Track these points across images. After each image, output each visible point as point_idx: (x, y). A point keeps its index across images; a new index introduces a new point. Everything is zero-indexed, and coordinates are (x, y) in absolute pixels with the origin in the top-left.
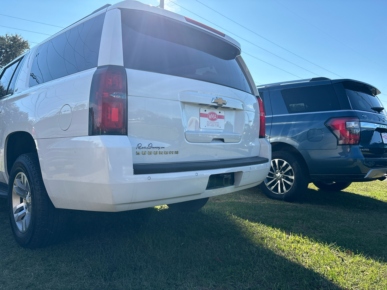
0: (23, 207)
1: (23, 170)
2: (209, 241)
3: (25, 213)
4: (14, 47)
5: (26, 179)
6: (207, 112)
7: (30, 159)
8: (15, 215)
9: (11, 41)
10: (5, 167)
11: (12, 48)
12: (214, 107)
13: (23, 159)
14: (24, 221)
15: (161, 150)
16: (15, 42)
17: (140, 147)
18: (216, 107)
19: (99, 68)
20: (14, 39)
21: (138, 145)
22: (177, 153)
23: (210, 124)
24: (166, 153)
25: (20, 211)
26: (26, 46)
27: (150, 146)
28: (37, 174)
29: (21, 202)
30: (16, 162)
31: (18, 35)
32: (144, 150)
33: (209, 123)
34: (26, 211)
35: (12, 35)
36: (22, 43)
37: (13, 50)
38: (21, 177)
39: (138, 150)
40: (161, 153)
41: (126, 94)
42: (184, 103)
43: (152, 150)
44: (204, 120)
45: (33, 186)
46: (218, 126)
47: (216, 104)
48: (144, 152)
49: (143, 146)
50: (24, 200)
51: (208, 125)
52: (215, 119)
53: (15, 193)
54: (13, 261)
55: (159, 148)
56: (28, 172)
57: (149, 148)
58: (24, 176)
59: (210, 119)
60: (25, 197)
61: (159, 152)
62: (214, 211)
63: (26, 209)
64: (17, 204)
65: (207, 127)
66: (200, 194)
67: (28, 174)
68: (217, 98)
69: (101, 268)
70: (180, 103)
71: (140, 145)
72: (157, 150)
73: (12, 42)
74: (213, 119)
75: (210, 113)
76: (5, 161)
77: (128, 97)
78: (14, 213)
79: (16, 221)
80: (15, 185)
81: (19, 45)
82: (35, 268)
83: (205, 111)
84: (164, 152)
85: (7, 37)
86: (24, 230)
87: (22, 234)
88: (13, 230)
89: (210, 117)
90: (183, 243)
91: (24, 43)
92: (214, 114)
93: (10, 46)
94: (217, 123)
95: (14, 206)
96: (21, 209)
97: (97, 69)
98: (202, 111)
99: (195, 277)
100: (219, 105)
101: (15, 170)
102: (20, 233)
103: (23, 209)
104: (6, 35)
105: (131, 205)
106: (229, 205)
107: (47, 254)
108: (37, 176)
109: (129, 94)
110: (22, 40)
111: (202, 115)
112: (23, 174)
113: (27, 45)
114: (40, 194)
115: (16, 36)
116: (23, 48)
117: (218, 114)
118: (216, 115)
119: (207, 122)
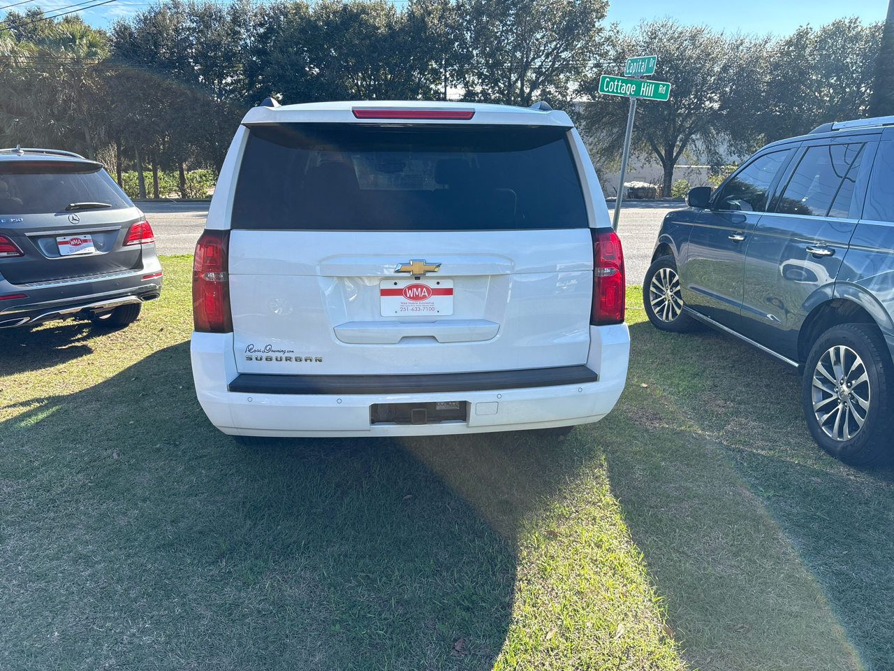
6: (401, 286)
15: (289, 355)
23: (410, 308)
24: (298, 359)
27: (268, 349)
32: (258, 354)
33: (408, 305)
40: (288, 359)
46: (432, 309)
48: (259, 357)
49: (256, 348)
51: (403, 309)
52: (424, 297)
55: (284, 352)
57: (266, 351)
59: (410, 297)
61: (284, 358)
65: (400, 314)
71: (251, 347)
72: (281, 354)
75: (410, 287)
83: (395, 284)
84: (294, 358)
89: (410, 294)
92: (421, 287)
117: (433, 286)
118: (427, 289)
119: (402, 303)
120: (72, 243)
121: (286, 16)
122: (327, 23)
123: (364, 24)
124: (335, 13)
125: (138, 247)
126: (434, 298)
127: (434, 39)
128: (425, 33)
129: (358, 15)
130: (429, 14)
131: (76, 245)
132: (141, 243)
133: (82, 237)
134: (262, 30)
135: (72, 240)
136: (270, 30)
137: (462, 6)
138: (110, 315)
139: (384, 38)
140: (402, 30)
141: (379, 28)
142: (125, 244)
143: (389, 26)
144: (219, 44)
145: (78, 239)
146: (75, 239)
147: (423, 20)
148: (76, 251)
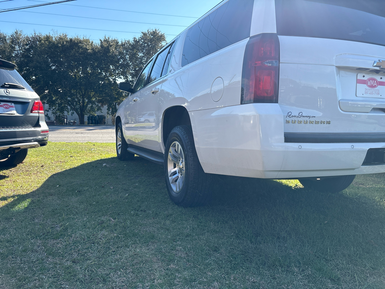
0: (176, 171)
1: (178, 140)
2: (358, 224)
3: (178, 177)
4: (154, 40)
5: (180, 147)
6: (365, 78)
7: (183, 130)
8: (170, 178)
9: (152, 35)
10: (162, 138)
11: (153, 41)
12: (374, 72)
13: (177, 130)
14: (177, 183)
15: (312, 119)
16: (154, 36)
17: (290, 115)
18: (377, 72)
19: (251, 38)
20: (154, 33)
21: (289, 113)
22: (329, 123)
23: (369, 92)
24: (317, 123)
25: (174, 175)
26: (163, 39)
27: (300, 115)
28: (189, 143)
29: (175, 167)
30: (171, 133)
31: (157, 29)
32: (294, 119)
33: (368, 90)
34: (179, 175)
35: (152, 30)
36: (160, 36)
37: (153, 43)
38: (175, 146)
39: (288, 119)
40: (311, 122)
41: (278, 61)
42: (339, 68)
43: (302, 119)
44: (362, 87)
45: (186, 153)
46: (378, 94)
47: (378, 68)
48: (294, 121)
49: (293, 115)
50: (177, 165)
51: (366, 93)
52: (375, 86)
53: (171, 159)
54: (171, 215)
55: (310, 117)
56: (182, 140)
57: (299, 116)
58: (178, 145)
59: (369, 86)
60: (178, 163)
61: (309, 121)
62: (359, 195)
63: (179, 173)
64: (171, 169)
65: (365, 95)
66: (354, 169)
67: (182, 142)
68: (379, 61)
69: (246, 232)
70: (334, 69)
71: (290, 113)
72: (307, 119)
73: (152, 37)
74: (372, 86)
75: (369, 80)
76: (162, 133)
77: (280, 64)
78: (169, 176)
79: (171, 182)
80: (170, 152)
81: (158, 39)
82: (189, 222)
83: (364, 76)
84: (314, 122)
85: (148, 32)
86: (178, 190)
87: (175, 194)
88: (168, 190)
89: (369, 84)
90: (326, 222)
91: (161, 36)
92: (374, 80)
93: (151, 40)
94: (377, 90)
95: (169, 170)
96: (175, 173)
97: (250, 39)
98: (360, 77)
99: (347, 255)
100: (382, 69)
101: (171, 140)
102: (174, 193)
103: (176, 173)
104: (148, 31)
105: (280, 173)
106: (377, 191)
107: (196, 213)
108: (189, 144)
109: (281, 61)
110: (160, 34)
111: (359, 82)
112: (177, 143)
113: (164, 37)
114: (192, 160)
115: (156, 30)
116: (161, 41)
117: (379, 80)
118: (376, 81)
119: (366, 89)
120: (4, 106)
121: (40, 41)
122: (63, 45)
123: (81, 48)
124: (67, 42)
125: (37, 115)
126: (379, 87)
127: (114, 56)
128: (109, 54)
129: (77, 43)
130: (111, 46)
131: (6, 108)
132: (39, 113)
133: (9, 104)
134: (28, 47)
135: (4, 105)
136: (31, 47)
137: (124, 45)
138: (7, 159)
139: (90, 54)
140: (99, 51)
141: (88, 50)
142: (31, 112)
143: (92, 49)
144: (5, 51)
145: (7, 105)
146: (6, 105)
147: (108, 49)
148: (6, 112)
